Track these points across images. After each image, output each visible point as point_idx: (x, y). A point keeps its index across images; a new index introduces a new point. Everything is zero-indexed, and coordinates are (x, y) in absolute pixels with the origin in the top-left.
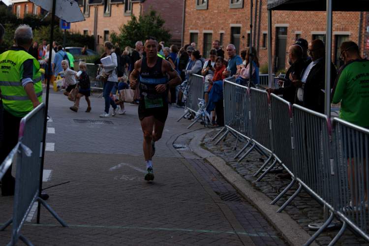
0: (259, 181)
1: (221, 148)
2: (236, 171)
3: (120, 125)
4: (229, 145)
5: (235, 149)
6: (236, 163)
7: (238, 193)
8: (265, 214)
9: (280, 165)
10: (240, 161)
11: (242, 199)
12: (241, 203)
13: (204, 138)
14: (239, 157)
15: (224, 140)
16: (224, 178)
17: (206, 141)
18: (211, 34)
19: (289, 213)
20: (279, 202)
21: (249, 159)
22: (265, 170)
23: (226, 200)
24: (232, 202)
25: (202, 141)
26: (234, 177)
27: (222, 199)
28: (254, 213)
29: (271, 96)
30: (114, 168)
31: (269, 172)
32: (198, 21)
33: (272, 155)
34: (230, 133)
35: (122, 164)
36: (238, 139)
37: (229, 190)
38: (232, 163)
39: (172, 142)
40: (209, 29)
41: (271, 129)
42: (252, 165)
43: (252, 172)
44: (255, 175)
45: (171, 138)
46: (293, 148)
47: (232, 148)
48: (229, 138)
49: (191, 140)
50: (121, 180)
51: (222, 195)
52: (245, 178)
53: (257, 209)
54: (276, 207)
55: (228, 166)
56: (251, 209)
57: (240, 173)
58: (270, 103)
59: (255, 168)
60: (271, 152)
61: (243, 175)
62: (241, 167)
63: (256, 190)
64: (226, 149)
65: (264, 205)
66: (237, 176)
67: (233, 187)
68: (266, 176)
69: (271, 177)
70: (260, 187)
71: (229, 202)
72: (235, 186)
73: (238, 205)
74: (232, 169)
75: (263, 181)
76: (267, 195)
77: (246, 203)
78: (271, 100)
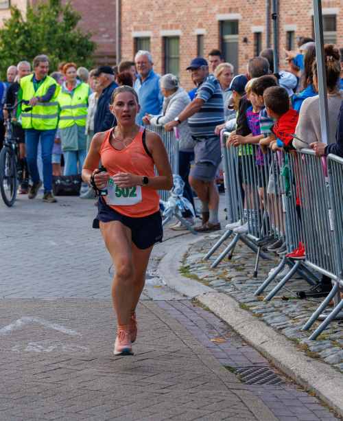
0: (314, 339)
1: (225, 273)
2: (263, 321)
3: (8, 237)
4: (241, 267)
5: (256, 274)
6: (261, 305)
7: (273, 366)
8: (337, 408)
10: (269, 299)
11: (283, 378)
12: (283, 386)
13: (186, 256)
14: (265, 290)
15: (230, 257)
16: (239, 336)
17: (192, 261)
18: (177, 38)
21: (287, 294)
22: (329, 316)
24: (264, 385)
25: (183, 262)
26: (260, 335)
27: (243, 381)
28: (313, 407)
29: (331, 161)
30: (9, 328)
31: (334, 319)
32: (148, 13)
33: (338, 283)
34: (240, 242)
35: (23, 318)
36: (260, 255)
37: (254, 361)
38: (252, 304)
40: (171, 27)
41: (332, 228)
42: (294, 307)
43: (297, 320)
44: (304, 327)
47: (249, 273)
48: (239, 252)
49: (160, 260)
50: (28, 352)
51: (241, 372)
52: (283, 335)
53: (318, 398)
55: (244, 312)
56: (306, 399)
57: (272, 325)
58: (328, 174)
59: (304, 312)
60: (335, 277)
61: (278, 327)
62: (272, 311)
63: (311, 357)
64: (236, 276)
65: (332, 390)
66: (267, 332)
67: (261, 354)
68: (328, 327)
69: (338, 330)
70: (320, 352)
71: (259, 386)
72: (266, 352)
73: (277, 392)
74: (253, 318)
75: (324, 339)
76: (336, 367)
77: (293, 386)
78: (330, 168)
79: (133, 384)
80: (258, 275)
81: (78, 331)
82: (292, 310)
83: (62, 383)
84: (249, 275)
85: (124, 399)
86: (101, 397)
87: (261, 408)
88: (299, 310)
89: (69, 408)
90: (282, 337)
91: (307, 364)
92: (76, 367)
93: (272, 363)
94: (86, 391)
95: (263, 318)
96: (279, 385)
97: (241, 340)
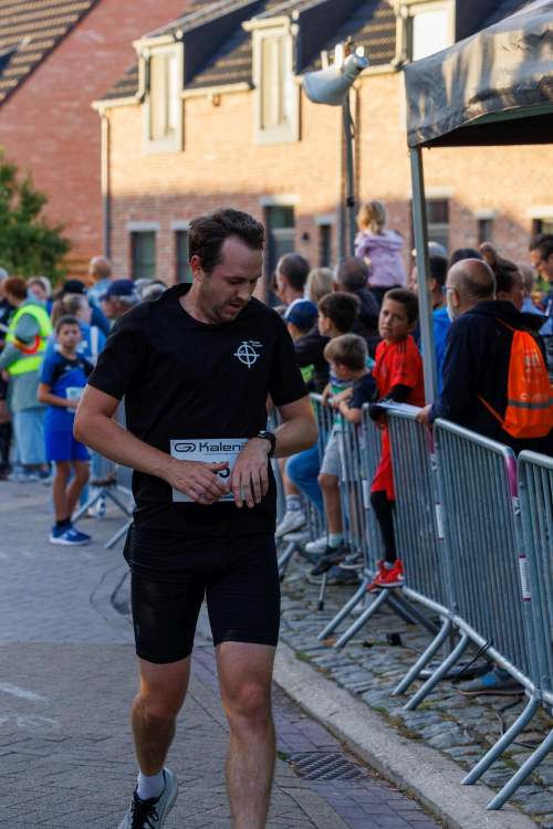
0: (413, 708)
2: (333, 680)
4: (298, 594)
5: (321, 606)
6: (329, 654)
7: (349, 751)
8: (449, 818)
9: (482, 653)
10: (343, 645)
11: (364, 770)
12: (364, 783)
14: (337, 631)
19: (527, 808)
20: (488, 775)
21: (370, 638)
22: (435, 673)
23: (312, 778)
24: (334, 781)
26: (328, 701)
27: (301, 775)
29: (439, 430)
31: (444, 677)
33: (451, 622)
37: (318, 743)
38: (315, 652)
39: (111, 593)
40: (190, 216)
41: (441, 534)
42: (381, 658)
43: (387, 679)
44: (397, 689)
45: (103, 578)
46: (525, 594)
47: (310, 603)
48: (295, 570)
51: (297, 760)
52: (364, 702)
53: (419, 801)
54: (479, 791)
55: (304, 665)
56: (400, 803)
57: (347, 686)
58: (436, 451)
59: (394, 666)
60: (446, 611)
61: (356, 690)
62: (347, 665)
63: (408, 737)
64: (292, 609)
65: (441, 789)
66: (339, 697)
67: (329, 731)
68: (435, 689)
69: (450, 694)
70: (421, 729)
71: (324, 782)
72: (337, 729)
73: (354, 793)
74: (318, 674)
75: (428, 709)
76: (447, 754)
77: (379, 783)
78: (438, 440)
79: (128, 777)
80: (325, 607)
81: (44, 695)
82: (377, 662)
83: (18, 775)
84: (310, 607)
85: (112, 802)
86: (77, 800)
87: (329, 817)
88: (388, 663)
89: (27, 817)
90: (363, 706)
91: (402, 748)
92: (38, 752)
93: (347, 746)
94: (54, 790)
95: (332, 675)
96: (358, 781)
97: (298, 709)
